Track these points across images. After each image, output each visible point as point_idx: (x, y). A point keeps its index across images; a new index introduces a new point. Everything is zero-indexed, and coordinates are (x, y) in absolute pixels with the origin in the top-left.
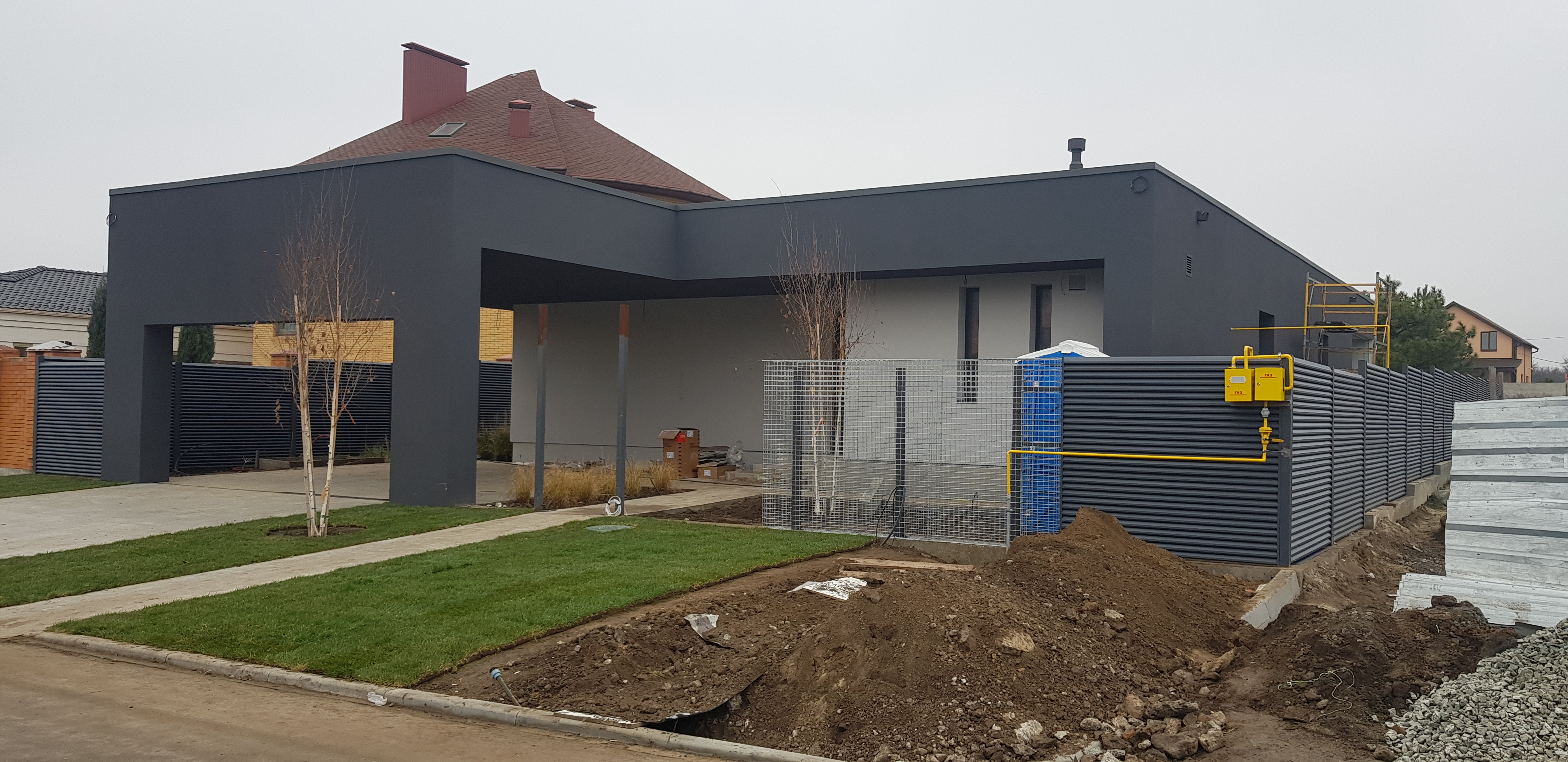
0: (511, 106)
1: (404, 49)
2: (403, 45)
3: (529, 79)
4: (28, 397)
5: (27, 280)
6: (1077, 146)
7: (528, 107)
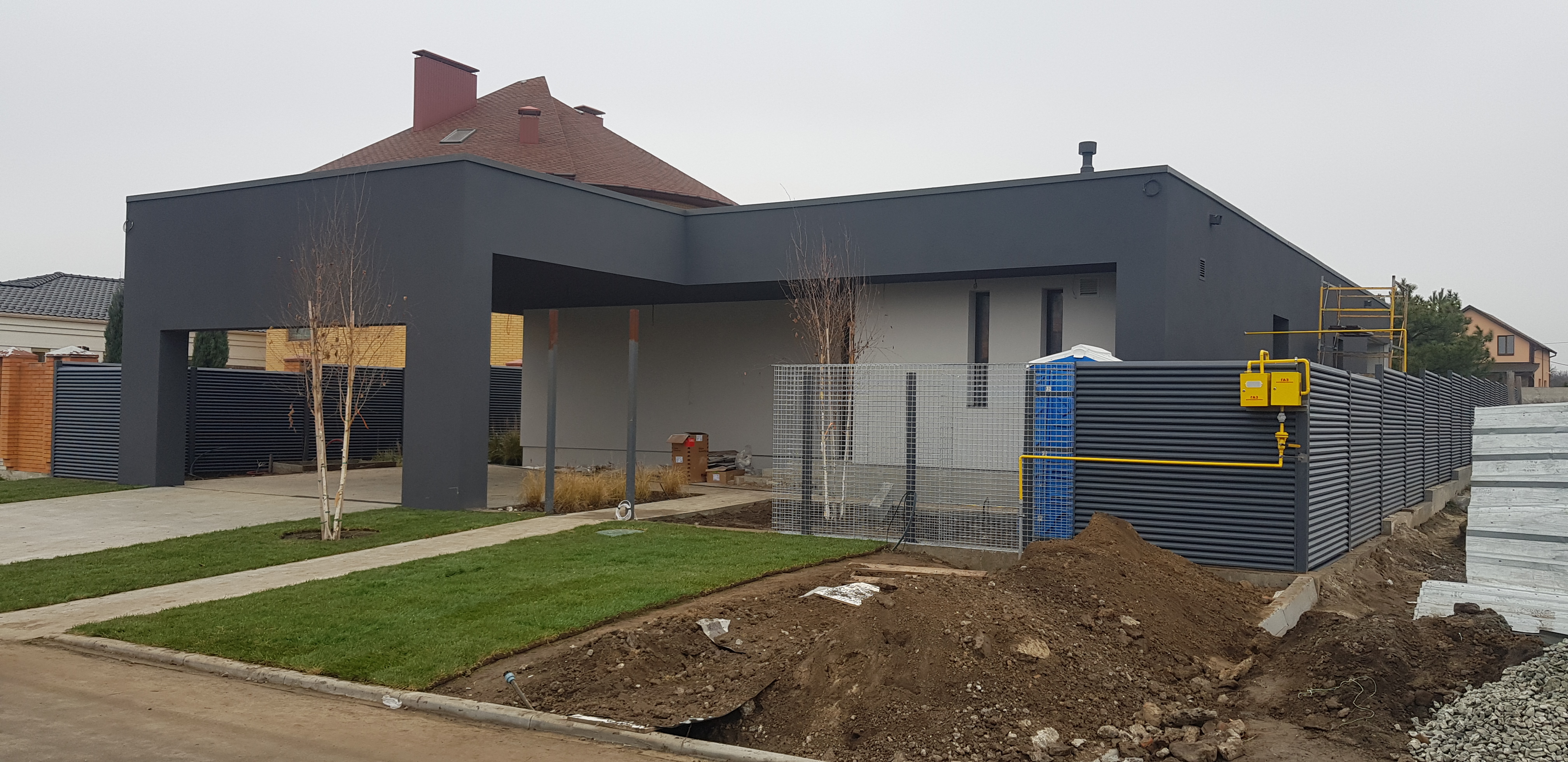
0: (521, 112)
1: (416, 56)
2: (414, 53)
3: (539, 85)
4: (46, 402)
5: (45, 286)
6: (1088, 150)
7: (538, 113)
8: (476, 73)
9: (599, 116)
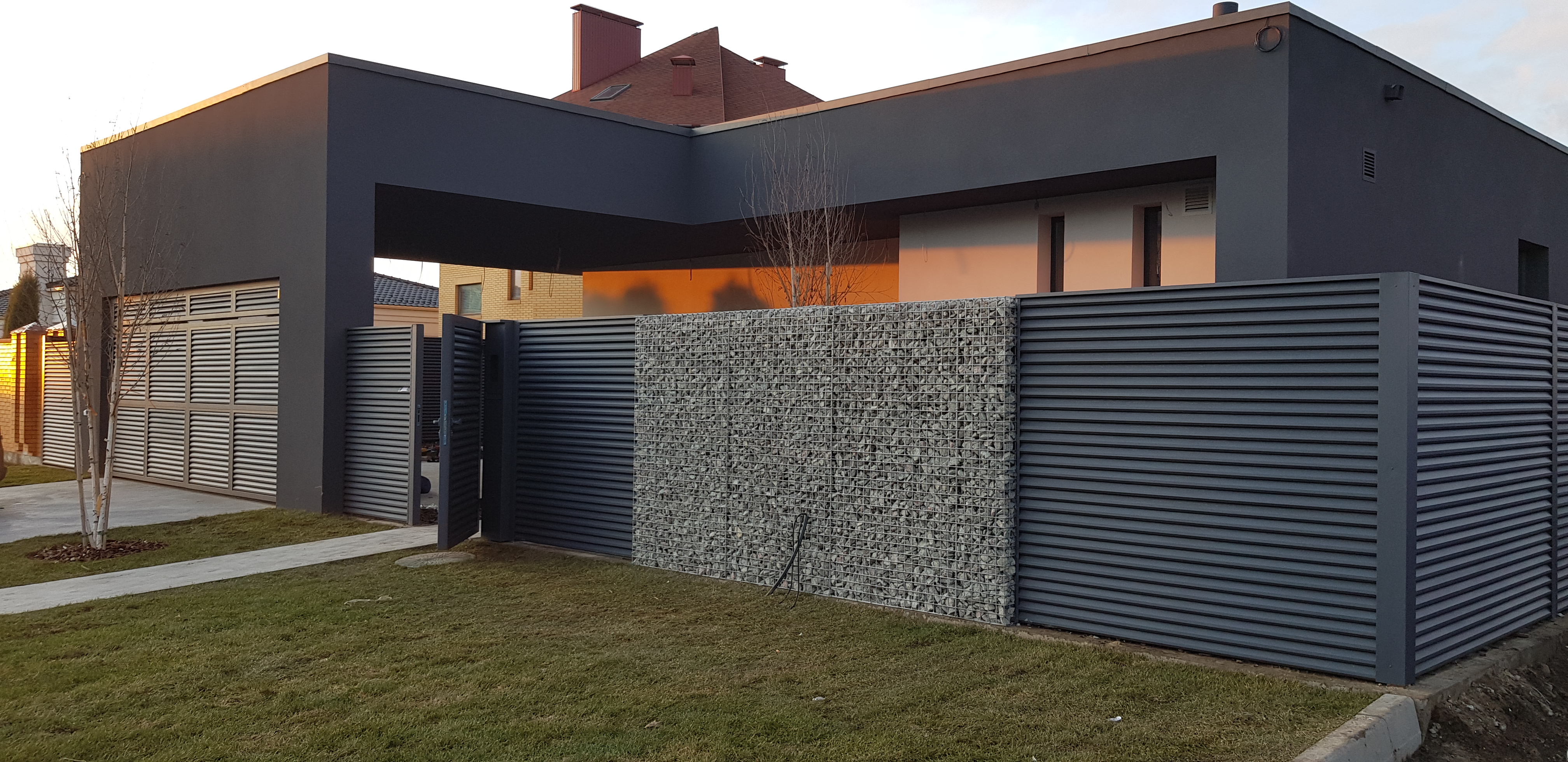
0: (673, 62)
2: (574, 8)
3: (710, 35)
7: (692, 63)
8: (640, 27)
9: (782, 67)
